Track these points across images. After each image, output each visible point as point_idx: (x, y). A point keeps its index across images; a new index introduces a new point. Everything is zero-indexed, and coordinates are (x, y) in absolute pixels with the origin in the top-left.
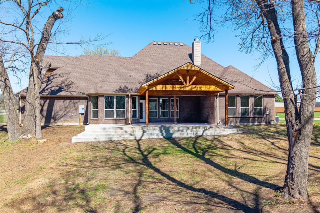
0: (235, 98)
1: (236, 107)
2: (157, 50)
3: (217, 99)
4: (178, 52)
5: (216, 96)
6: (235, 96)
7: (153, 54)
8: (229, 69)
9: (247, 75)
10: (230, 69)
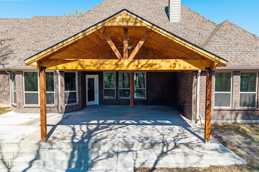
0: (231, 77)
1: (231, 92)
2: (120, 3)
3: (196, 78)
4: (150, 5)
5: (195, 73)
6: (230, 73)
7: (113, 8)
8: (224, 26)
9: (254, 35)
10: (226, 27)
